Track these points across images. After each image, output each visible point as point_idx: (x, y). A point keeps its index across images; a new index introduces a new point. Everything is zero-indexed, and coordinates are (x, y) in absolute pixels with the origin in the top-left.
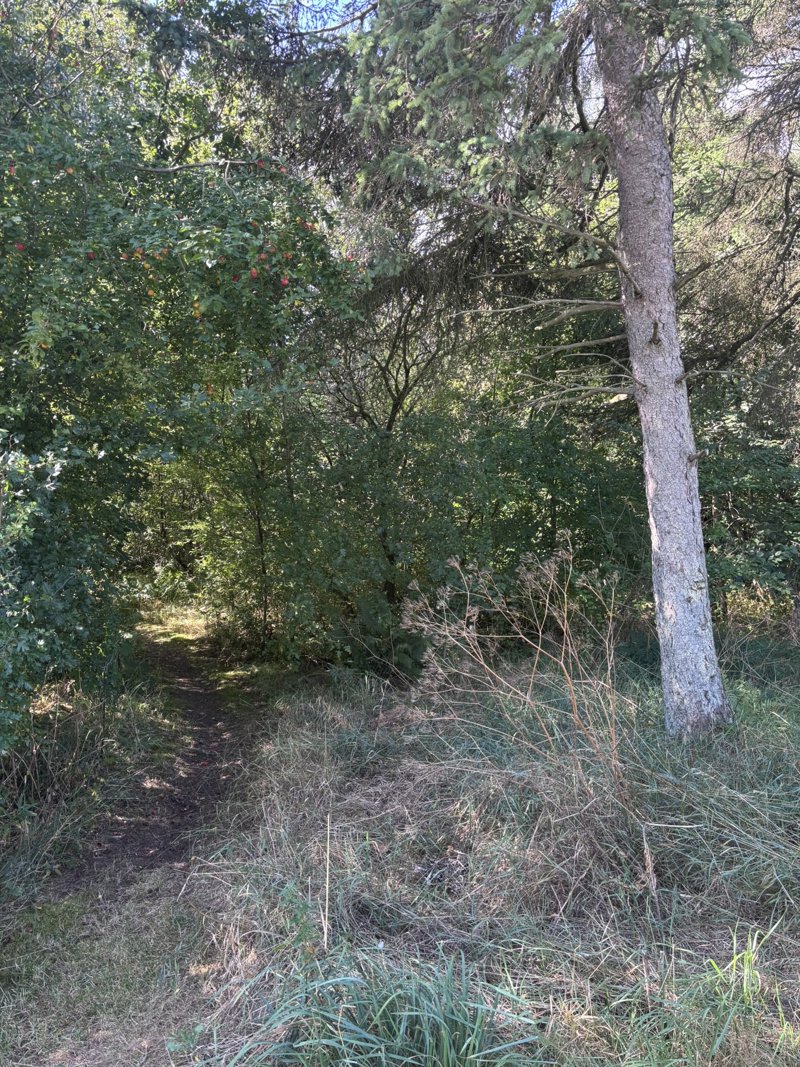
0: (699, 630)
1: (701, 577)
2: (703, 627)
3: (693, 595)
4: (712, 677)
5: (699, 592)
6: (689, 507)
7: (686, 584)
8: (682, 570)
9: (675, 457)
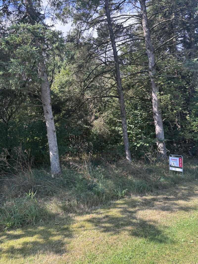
0: (56, 159)
1: (56, 151)
2: (57, 159)
3: (55, 154)
4: (58, 167)
5: (56, 153)
6: (54, 139)
7: (53, 152)
8: (53, 150)
9: (51, 131)
